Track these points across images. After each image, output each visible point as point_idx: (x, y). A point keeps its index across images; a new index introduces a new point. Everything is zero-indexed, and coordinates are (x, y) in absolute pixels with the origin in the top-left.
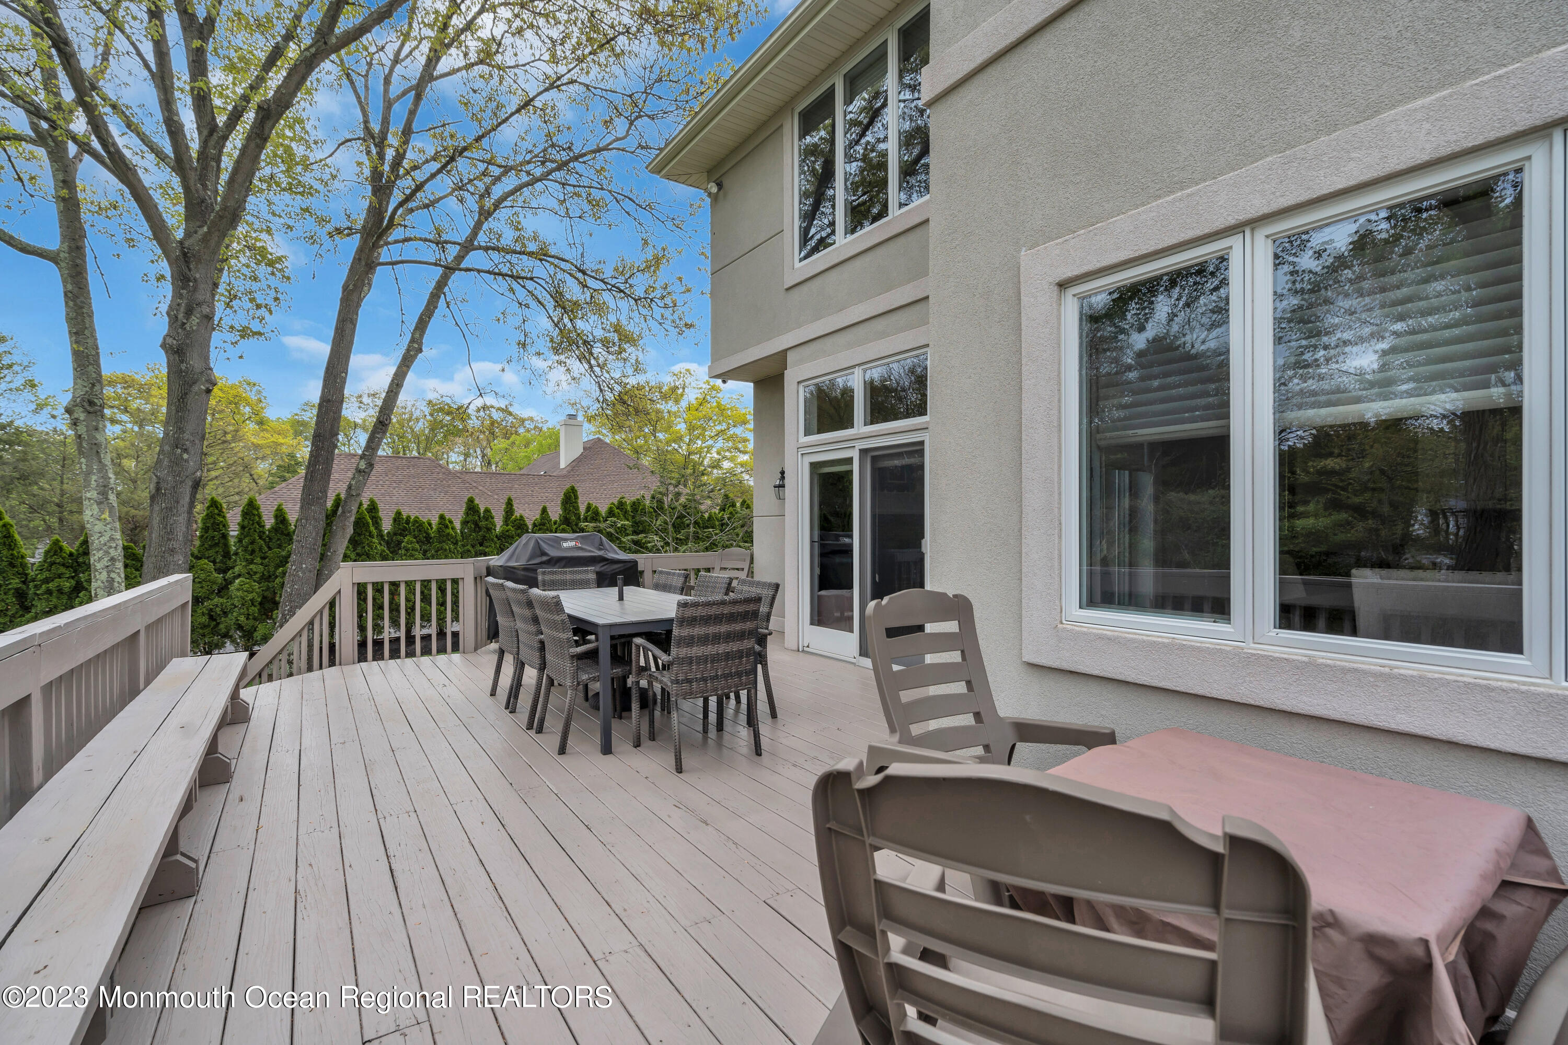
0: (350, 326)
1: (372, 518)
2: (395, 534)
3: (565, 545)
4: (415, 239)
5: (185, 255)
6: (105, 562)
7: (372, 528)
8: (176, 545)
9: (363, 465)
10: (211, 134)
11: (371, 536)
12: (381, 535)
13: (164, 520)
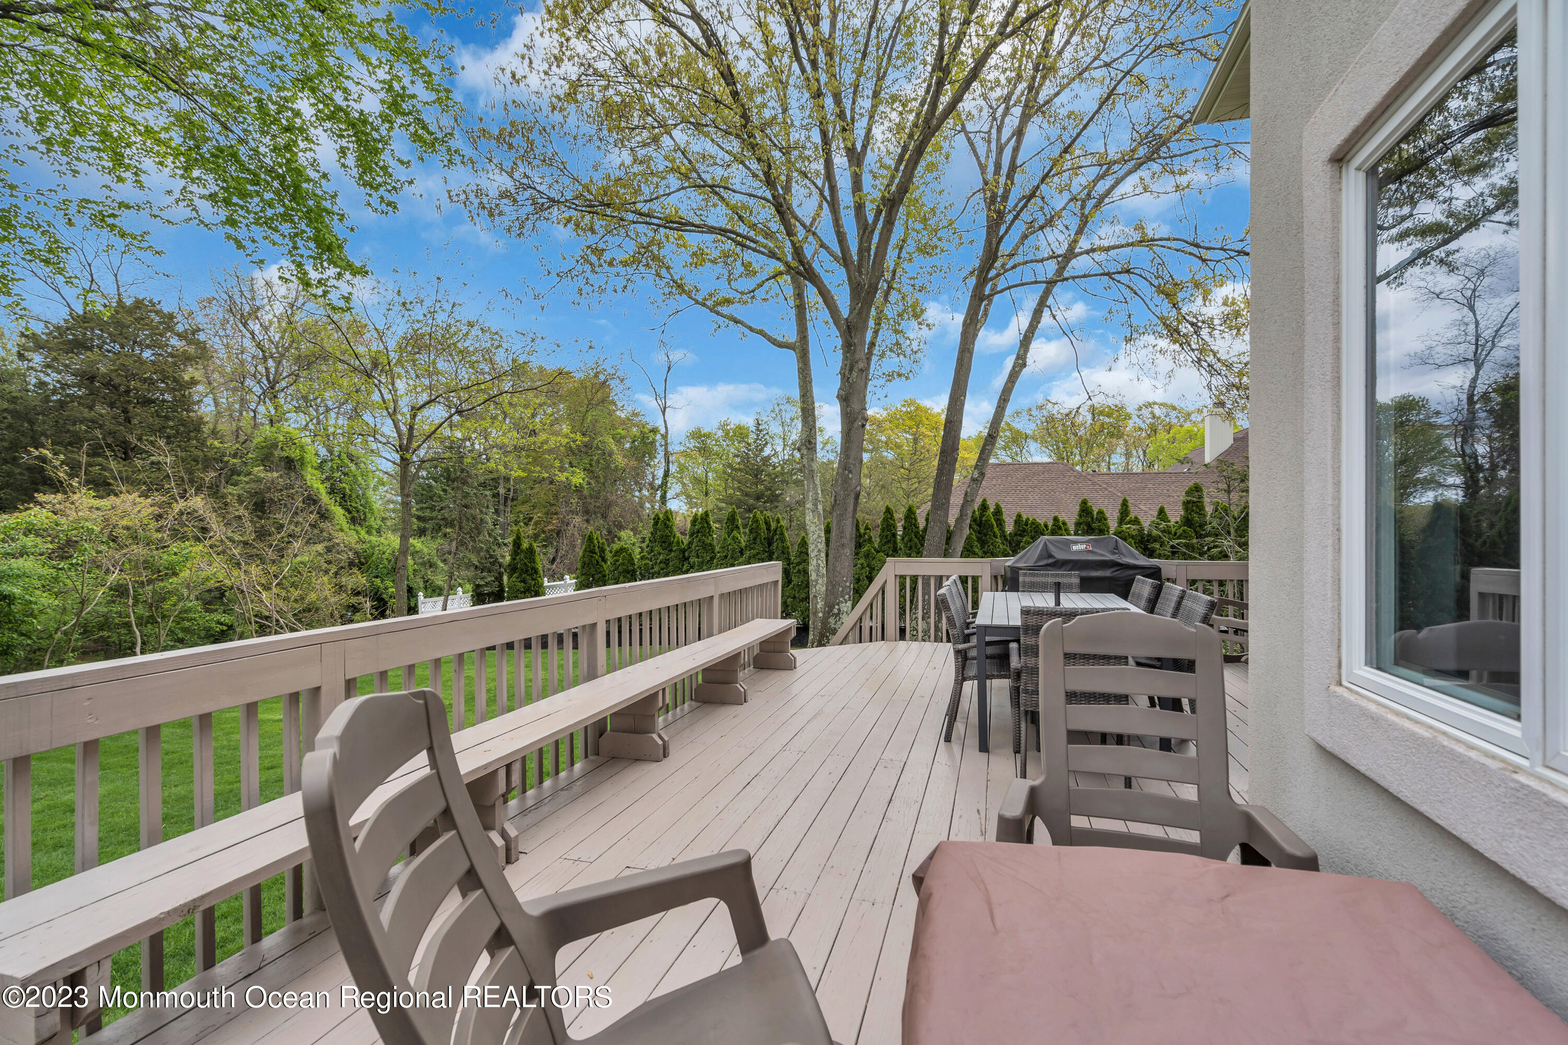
0: (968, 355)
1: (997, 520)
2: (1016, 535)
3: (1075, 548)
4: (1019, 264)
5: (848, 327)
6: (815, 553)
7: (996, 530)
8: (845, 541)
9: (976, 475)
10: (865, 229)
11: (995, 536)
12: (1003, 536)
13: (839, 522)
